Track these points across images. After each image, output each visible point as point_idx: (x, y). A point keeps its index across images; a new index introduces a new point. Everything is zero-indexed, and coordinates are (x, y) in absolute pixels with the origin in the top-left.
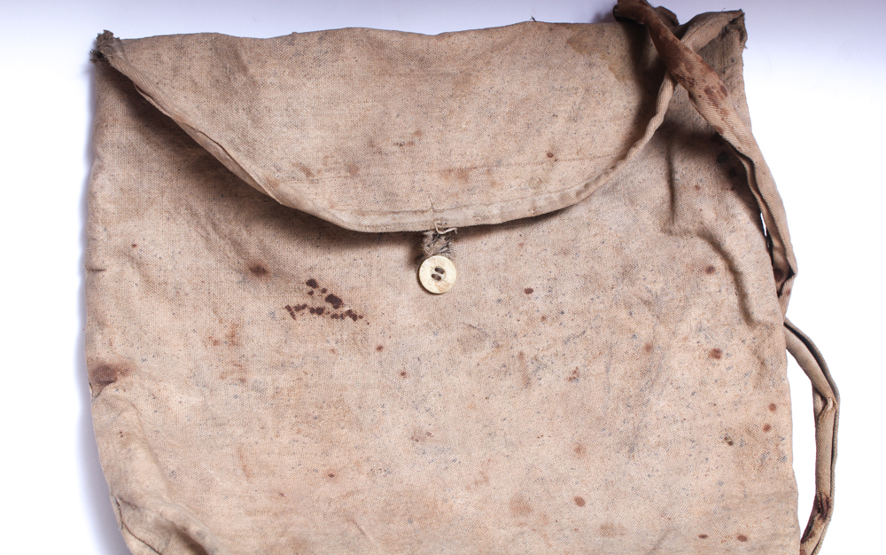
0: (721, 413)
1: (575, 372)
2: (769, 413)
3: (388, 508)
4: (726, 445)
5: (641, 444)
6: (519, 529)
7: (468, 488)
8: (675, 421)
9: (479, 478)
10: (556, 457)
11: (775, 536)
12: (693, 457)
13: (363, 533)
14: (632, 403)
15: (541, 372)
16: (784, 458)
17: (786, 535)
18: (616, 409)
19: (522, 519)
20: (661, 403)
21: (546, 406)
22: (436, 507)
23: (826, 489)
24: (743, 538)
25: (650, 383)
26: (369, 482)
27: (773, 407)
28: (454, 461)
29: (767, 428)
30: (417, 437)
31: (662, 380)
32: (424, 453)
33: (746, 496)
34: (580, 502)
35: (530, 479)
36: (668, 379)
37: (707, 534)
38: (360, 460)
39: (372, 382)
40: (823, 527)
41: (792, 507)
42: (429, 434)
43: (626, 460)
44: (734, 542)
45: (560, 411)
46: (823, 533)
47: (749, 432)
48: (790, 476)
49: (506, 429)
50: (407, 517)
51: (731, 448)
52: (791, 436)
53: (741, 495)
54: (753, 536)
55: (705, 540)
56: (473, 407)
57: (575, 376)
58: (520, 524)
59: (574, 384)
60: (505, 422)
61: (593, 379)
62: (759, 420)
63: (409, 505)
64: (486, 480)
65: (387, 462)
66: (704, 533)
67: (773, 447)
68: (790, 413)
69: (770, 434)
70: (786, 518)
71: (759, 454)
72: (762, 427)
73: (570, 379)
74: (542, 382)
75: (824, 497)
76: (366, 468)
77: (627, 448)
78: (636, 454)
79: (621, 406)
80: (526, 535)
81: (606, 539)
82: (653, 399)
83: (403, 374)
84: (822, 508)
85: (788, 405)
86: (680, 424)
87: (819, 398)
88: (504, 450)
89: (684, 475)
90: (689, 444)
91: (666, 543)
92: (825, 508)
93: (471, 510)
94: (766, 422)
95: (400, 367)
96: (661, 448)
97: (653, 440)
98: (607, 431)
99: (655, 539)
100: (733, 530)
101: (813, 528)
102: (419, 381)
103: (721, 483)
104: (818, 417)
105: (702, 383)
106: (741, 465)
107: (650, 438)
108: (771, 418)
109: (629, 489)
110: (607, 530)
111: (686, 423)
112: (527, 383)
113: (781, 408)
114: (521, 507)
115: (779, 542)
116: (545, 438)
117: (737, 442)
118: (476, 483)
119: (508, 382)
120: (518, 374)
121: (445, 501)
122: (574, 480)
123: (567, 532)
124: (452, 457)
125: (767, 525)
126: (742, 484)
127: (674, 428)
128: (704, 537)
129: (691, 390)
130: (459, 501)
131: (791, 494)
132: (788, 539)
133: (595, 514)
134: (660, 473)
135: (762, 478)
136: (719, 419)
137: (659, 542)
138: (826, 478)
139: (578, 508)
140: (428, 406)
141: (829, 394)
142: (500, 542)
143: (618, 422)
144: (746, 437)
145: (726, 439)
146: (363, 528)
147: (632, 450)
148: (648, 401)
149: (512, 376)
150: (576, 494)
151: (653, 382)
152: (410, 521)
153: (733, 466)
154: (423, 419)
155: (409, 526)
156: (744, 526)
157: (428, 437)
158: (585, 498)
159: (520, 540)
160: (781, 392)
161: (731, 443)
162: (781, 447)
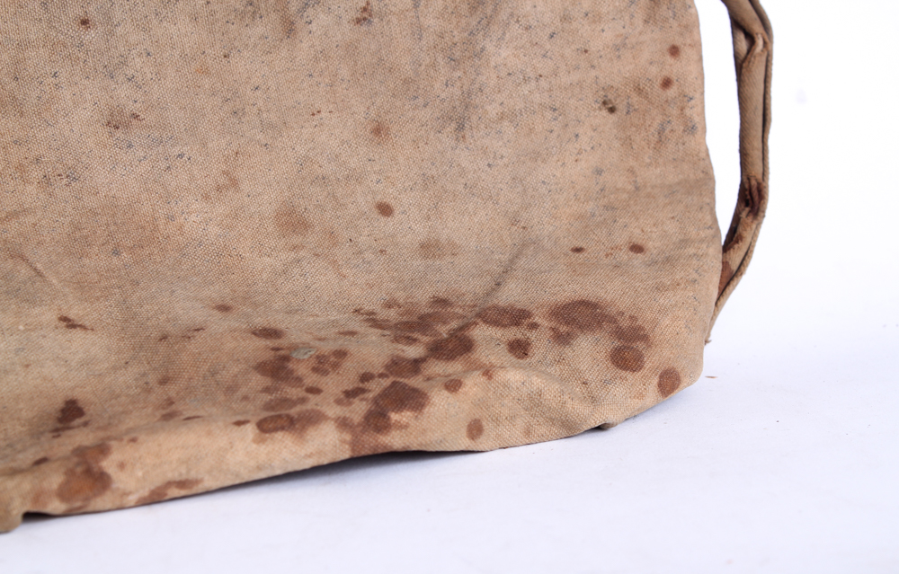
0: (595, 63)
1: (365, 9)
2: (669, 59)
3: (78, 234)
4: (605, 112)
5: (474, 118)
6: (293, 255)
7: (206, 197)
8: (526, 80)
9: (223, 180)
10: (343, 142)
11: (685, 242)
12: (555, 135)
13: (39, 274)
14: (457, 55)
15: (310, 11)
16: (694, 128)
17: (702, 241)
18: (434, 65)
19: (296, 240)
20: (502, 53)
21: (322, 64)
22: (156, 228)
23: (756, 170)
24: (637, 249)
25: (484, 22)
26: (41, 196)
27: (674, 51)
28: (181, 156)
29: (667, 83)
30: (116, 122)
31: (503, 16)
32: (130, 146)
33: (637, 189)
34: (385, 210)
35: (303, 179)
36: (512, 15)
37: (584, 246)
38: (25, 162)
39: (33, 37)
40: (754, 226)
41: (708, 200)
42: (136, 117)
43: (453, 143)
44: (624, 255)
45: (345, 72)
46: (755, 236)
47: (639, 90)
48: (702, 155)
49: (260, 103)
50: (110, 247)
51: (613, 118)
52: (703, 93)
53: (630, 187)
54: (653, 245)
55: (582, 255)
56: (205, 71)
57: (365, 15)
58: (295, 248)
59: (364, 28)
60: (258, 93)
61: (394, 19)
62: (654, 70)
63: (112, 228)
64: (234, 183)
65: (71, 163)
66: (578, 244)
67: (675, 112)
68: (701, 59)
69: (672, 92)
70: (700, 216)
71: (656, 124)
72: (659, 81)
73: (358, 21)
74: (313, 27)
75: (754, 182)
76: (36, 174)
77: (454, 125)
78: (468, 134)
79: (440, 59)
80: (304, 263)
81: (430, 262)
82: (490, 47)
83: (85, 22)
84: (752, 198)
85: (697, 46)
86: (533, 84)
87: (741, 36)
88: (260, 136)
89: (544, 161)
90: (549, 114)
91: (522, 262)
92: (756, 198)
93: (214, 230)
94: (665, 73)
95: (76, 11)
96: (506, 123)
97: (493, 110)
98: (420, 101)
99: (505, 258)
100: (622, 238)
101: (740, 229)
102: (111, 33)
103: (599, 172)
104: (741, 65)
105: (566, 18)
106: (628, 142)
107: (488, 108)
108: (673, 67)
109: (461, 188)
110: (429, 248)
111: (543, 82)
112: (289, 29)
113: (686, 52)
114: (292, 222)
115: (691, 251)
116: (323, 114)
117: (621, 107)
118: (219, 189)
119: (259, 29)
120: (273, 16)
121: (171, 218)
122: (374, 177)
123: (368, 256)
124: (176, 151)
125: (671, 227)
126: (631, 171)
127: (525, 89)
128: (578, 250)
129: (548, 31)
130: (193, 218)
131: (704, 182)
132: (704, 246)
133: (410, 226)
134: (505, 160)
135: (661, 161)
136: (593, 73)
137: (511, 262)
138: (756, 154)
139: (383, 219)
140: (130, 72)
141: (757, 28)
142: (264, 276)
143: (437, 86)
144: (635, 99)
145: (605, 103)
146: (39, 266)
147: (460, 127)
148: (483, 49)
149: (265, 20)
150: (379, 198)
151: (489, 20)
152: (116, 253)
153: (617, 144)
154: (124, 94)
155: (115, 260)
156: (639, 231)
157: (134, 122)
158: (392, 203)
159: (296, 270)
160: (686, 27)
161: (612, 110)
162: (688, 112)
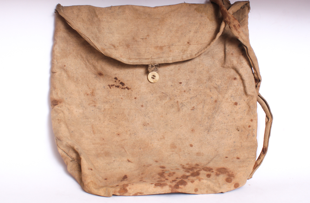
0: (236, 121)
1: (193, 107)
2: (250, 122)
3: (134, 145)
4: (237, 131)
5: (211, 130)
6: (172, 153)
7: (158, 140)
8: (222, 123)
9: (162, 137)
10: (185, 132)
11: (248, 158)
12: (227, 134)
13: (126, 151)
14: (210, 117)
15: (183, 107)
16: (254, 135)
17: (251, 158)
18: (205, 119)
19: (173, 150)
20: (218, 118)
21: (184, 117)
22: (148, 145)
23: (266, 145)
24: (238, 158)
25: (215, 112)
26: (129, 137)
27: (252, 120)
28: (155, 132)
29: (250, 126)
30: (145, 125)
31: (219, 111)
32: (146, 129)
33: (242, 146)
34: (191, 146)
35: (177, 138)
36: (221, 111)
37: (228, 157)
38: (127, 131)
39: (133, 108)
40: (263, 156)
41: (255, 150)
42: (148, 124)
43: (207, 134)
44: (235, 159)
45: (188, 119)
46: (263, 158)
47: (244, 127)
48: (256, 141)
49: (171, 123)
50: (139, 148)
51: (239, 132)
52: (257, 129)
53: (240, 146)
54: (241, 158)
55: (227, 159)
56: (162, 117)
57: (193, 109)
58: (173, 151)
59: (193, 111)
60: (171, 121)
61: (199, 110)
62: (247, 124)
63: (140, 144)
64: (164, 138)
65: (135, 131)
66: (227, 156)
67: (251, 132)
68: (257, 122)
69: (250, 128)
70: (252, 153)
71: (247, 134)
72: (248, 126)
73: (192, 110)
74: (183, 110)
75: (265, 147)
76: (129, 133)
77: (207, 131)
78: (210, 132)
79: (206, 118)
80: (174, 154)
81: (198, 157)
82: (216, 117)
83: (142, 106)
84: (264, 151)
85: (257, 120)
86: (223, 124)
87: (267, 118)
88: (170, 130)
89: (224, 139)
90: (226, 130)
91: (215, 159)
92: (265, 151)
93: (159, 146)
94: (249, 125)
95: (141, 104)
96: (217, 131)
97: (215, 128)
98: (202, 125)
99: (212, 157)
100: (236, 156)
101: (260, 156)
102: (146, 108)
103: (234, 142)
104: (267, 123)
105: (231, 112)
106: (241, 137)
107: (214, 128)
108: (251, 124)
109: (207, 143)
110: (198, 154)
111: (225, 124)
112: (179, 110)
113: (254, 121)
114: (173, 146)
115: (249, 160)
116: (183, 126)
117: (240, 130)
118: (161, 139)
119: (173, 110)
120: (176, 107)
121: (151, 143)
122: (190, 139)
123: (186, 154)
124: (154, 131)
125: (246, 155)
126: (241, 142)
127: (222, 125)
128: (227, 157)
129: (228, 114)
130: (155, 144)
131: (256, 146)
132: (251, 159)
133: (195, 149)
134: (216, 138)
135: (247, 141)
136: (235, 123)
137: (213, 158)
138: (266, 142)
139: (191, 147)
140: (149, 116)
141: (270, 117)
142: (166, 156)
143: (205, 123)
144: (243, 129)
145: (237, 129)
146: (126, 150)
147: (209, 131)
148: (214, 117)
149: (174, 108)
150: (190, 143)
151: (217, 111)
152: (140, 149)
153: (239, 137)
154: (147, 120)
155: (140, 150)
156: (239, 155)
157: (148, 125)
158: (193, 144)
159: (172, 156)
160: (255, 116)
161: (238, 131)
162: (253, 132)
